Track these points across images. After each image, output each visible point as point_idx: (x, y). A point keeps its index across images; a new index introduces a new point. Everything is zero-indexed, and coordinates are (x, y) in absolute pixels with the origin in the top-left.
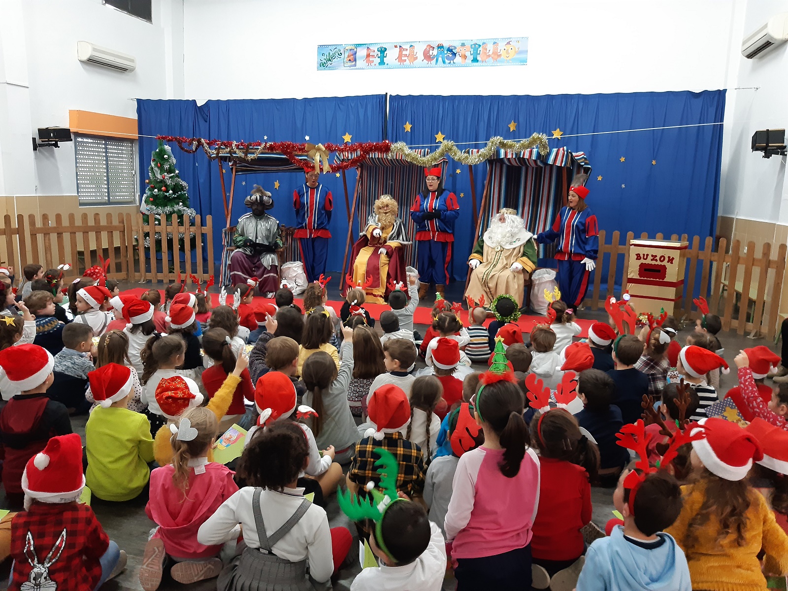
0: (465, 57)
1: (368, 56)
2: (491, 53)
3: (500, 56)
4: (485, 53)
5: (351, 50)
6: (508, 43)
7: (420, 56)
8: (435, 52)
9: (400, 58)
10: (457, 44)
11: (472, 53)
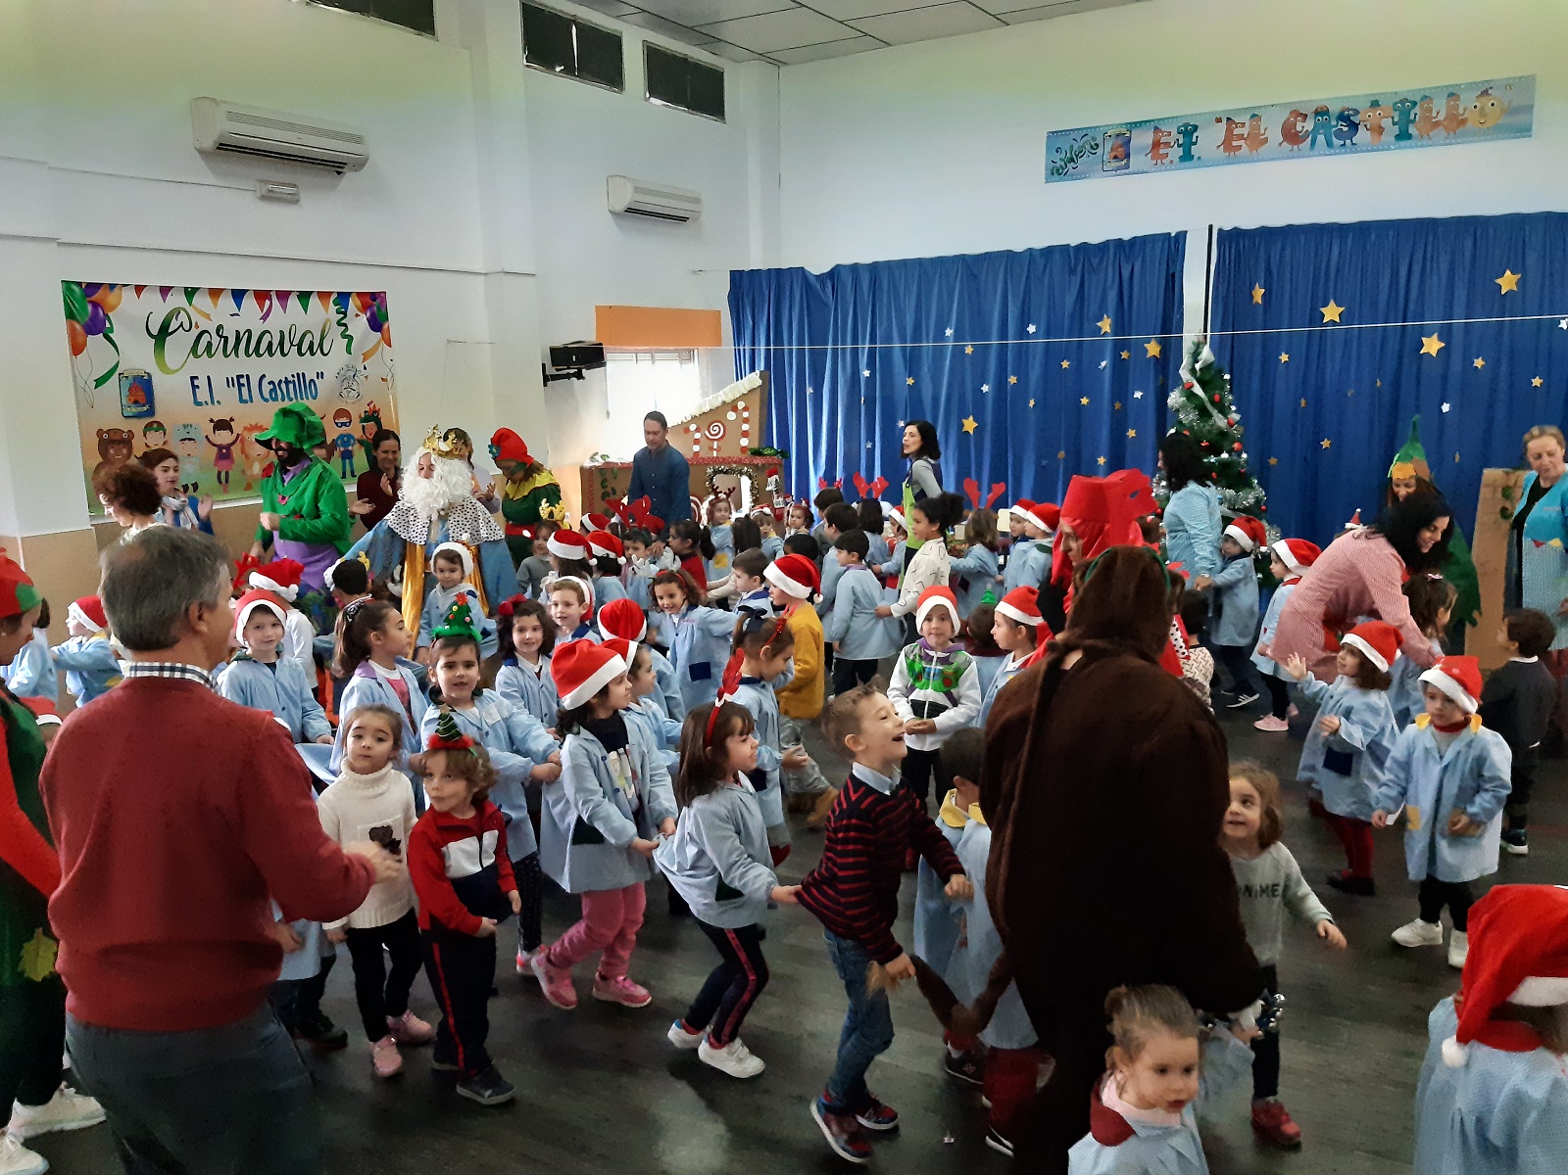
0: (1380, 130)
1: (1156, 145)
2: (1441, 117)
3: (1463, 122)
4: (1429, 118)
5: (1118, 135)
6: (1485, 93)
7: (1275, 135)
8: (1309, 125)
9: (1228, 144)
10: (1362, 105)
11: (1396, 120)
